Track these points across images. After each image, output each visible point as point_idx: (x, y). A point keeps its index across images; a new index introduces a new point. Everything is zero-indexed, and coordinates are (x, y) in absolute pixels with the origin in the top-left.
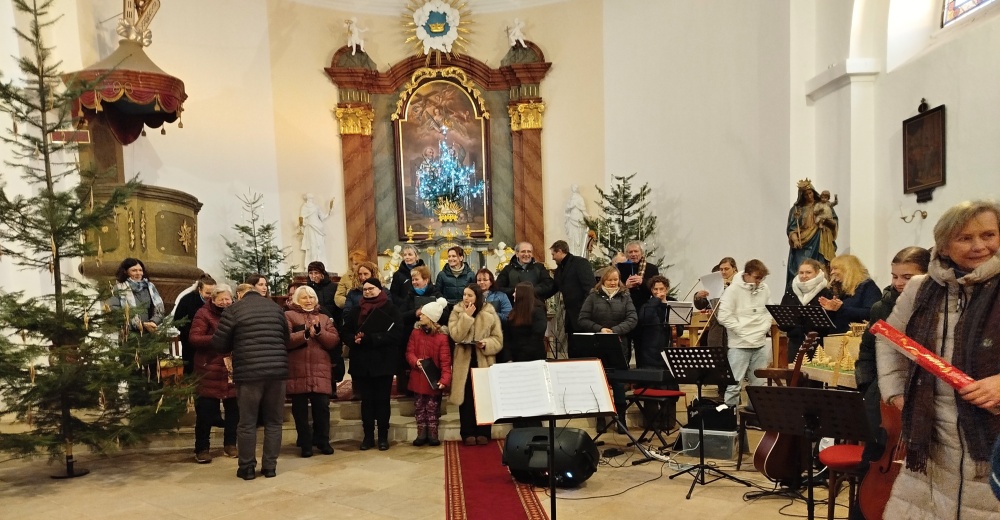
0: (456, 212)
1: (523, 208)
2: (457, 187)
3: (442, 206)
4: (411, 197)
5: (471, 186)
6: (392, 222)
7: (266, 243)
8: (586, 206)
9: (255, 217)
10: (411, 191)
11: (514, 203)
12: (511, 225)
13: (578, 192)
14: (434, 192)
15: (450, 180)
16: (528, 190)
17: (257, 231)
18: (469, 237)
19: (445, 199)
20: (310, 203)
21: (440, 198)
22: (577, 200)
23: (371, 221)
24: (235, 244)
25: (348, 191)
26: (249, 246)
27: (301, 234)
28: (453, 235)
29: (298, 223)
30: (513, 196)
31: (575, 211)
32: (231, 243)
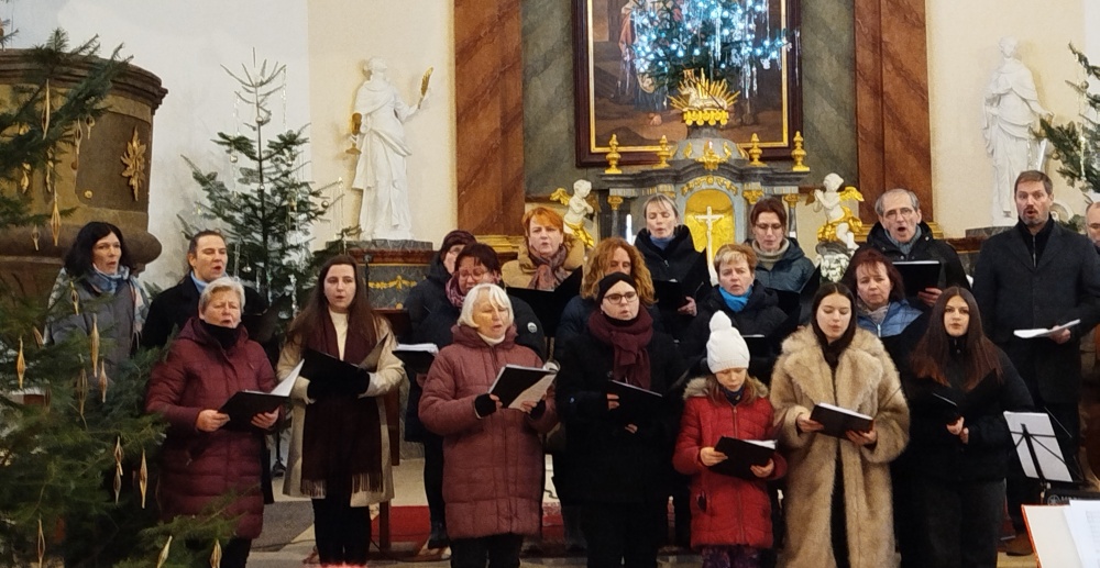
0: (724, 103)
1: (878, 92)
2: (727, 45)
3: (692, 91)
4: (609, 66)
5: (757, 43)
6: (562, 123)
7: (286, 174)
8: (1039, 89)
9: (263, 115)
10: (610, 53)
11: (855, 81)
12: (847, 132)
13: (1018, 56)
14: (671, 56)
15: (708, 29)
16: (891, 49)
17: (265, 147)
18: (757, 163)
19: (698, 74)
20: (376, 81)
21: (688, 72)
22: (1016, 76)
23: (512, 120)
24: (212, 177)
25: (464, 54)
26: (245, 181)
27: (355, 151)
28: (719, 157)
29: (348, 126)
30: (853, 65)
31: (1010, 101)
32: (205, 173)
